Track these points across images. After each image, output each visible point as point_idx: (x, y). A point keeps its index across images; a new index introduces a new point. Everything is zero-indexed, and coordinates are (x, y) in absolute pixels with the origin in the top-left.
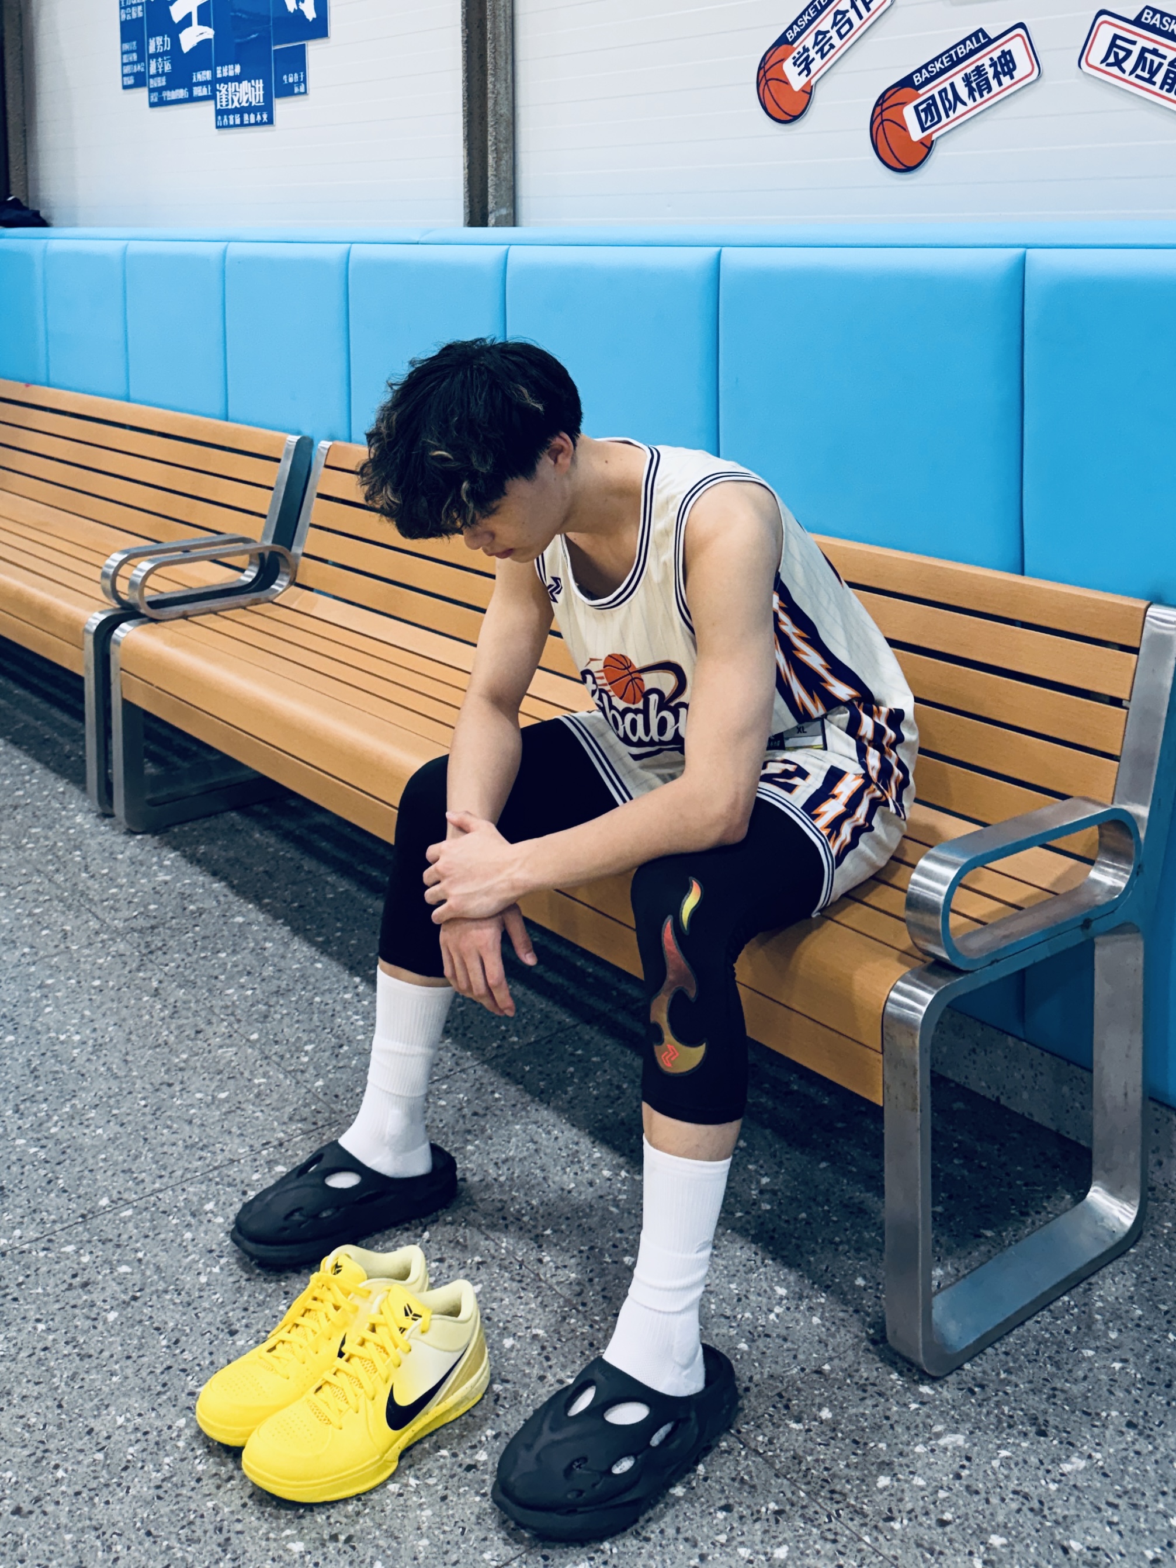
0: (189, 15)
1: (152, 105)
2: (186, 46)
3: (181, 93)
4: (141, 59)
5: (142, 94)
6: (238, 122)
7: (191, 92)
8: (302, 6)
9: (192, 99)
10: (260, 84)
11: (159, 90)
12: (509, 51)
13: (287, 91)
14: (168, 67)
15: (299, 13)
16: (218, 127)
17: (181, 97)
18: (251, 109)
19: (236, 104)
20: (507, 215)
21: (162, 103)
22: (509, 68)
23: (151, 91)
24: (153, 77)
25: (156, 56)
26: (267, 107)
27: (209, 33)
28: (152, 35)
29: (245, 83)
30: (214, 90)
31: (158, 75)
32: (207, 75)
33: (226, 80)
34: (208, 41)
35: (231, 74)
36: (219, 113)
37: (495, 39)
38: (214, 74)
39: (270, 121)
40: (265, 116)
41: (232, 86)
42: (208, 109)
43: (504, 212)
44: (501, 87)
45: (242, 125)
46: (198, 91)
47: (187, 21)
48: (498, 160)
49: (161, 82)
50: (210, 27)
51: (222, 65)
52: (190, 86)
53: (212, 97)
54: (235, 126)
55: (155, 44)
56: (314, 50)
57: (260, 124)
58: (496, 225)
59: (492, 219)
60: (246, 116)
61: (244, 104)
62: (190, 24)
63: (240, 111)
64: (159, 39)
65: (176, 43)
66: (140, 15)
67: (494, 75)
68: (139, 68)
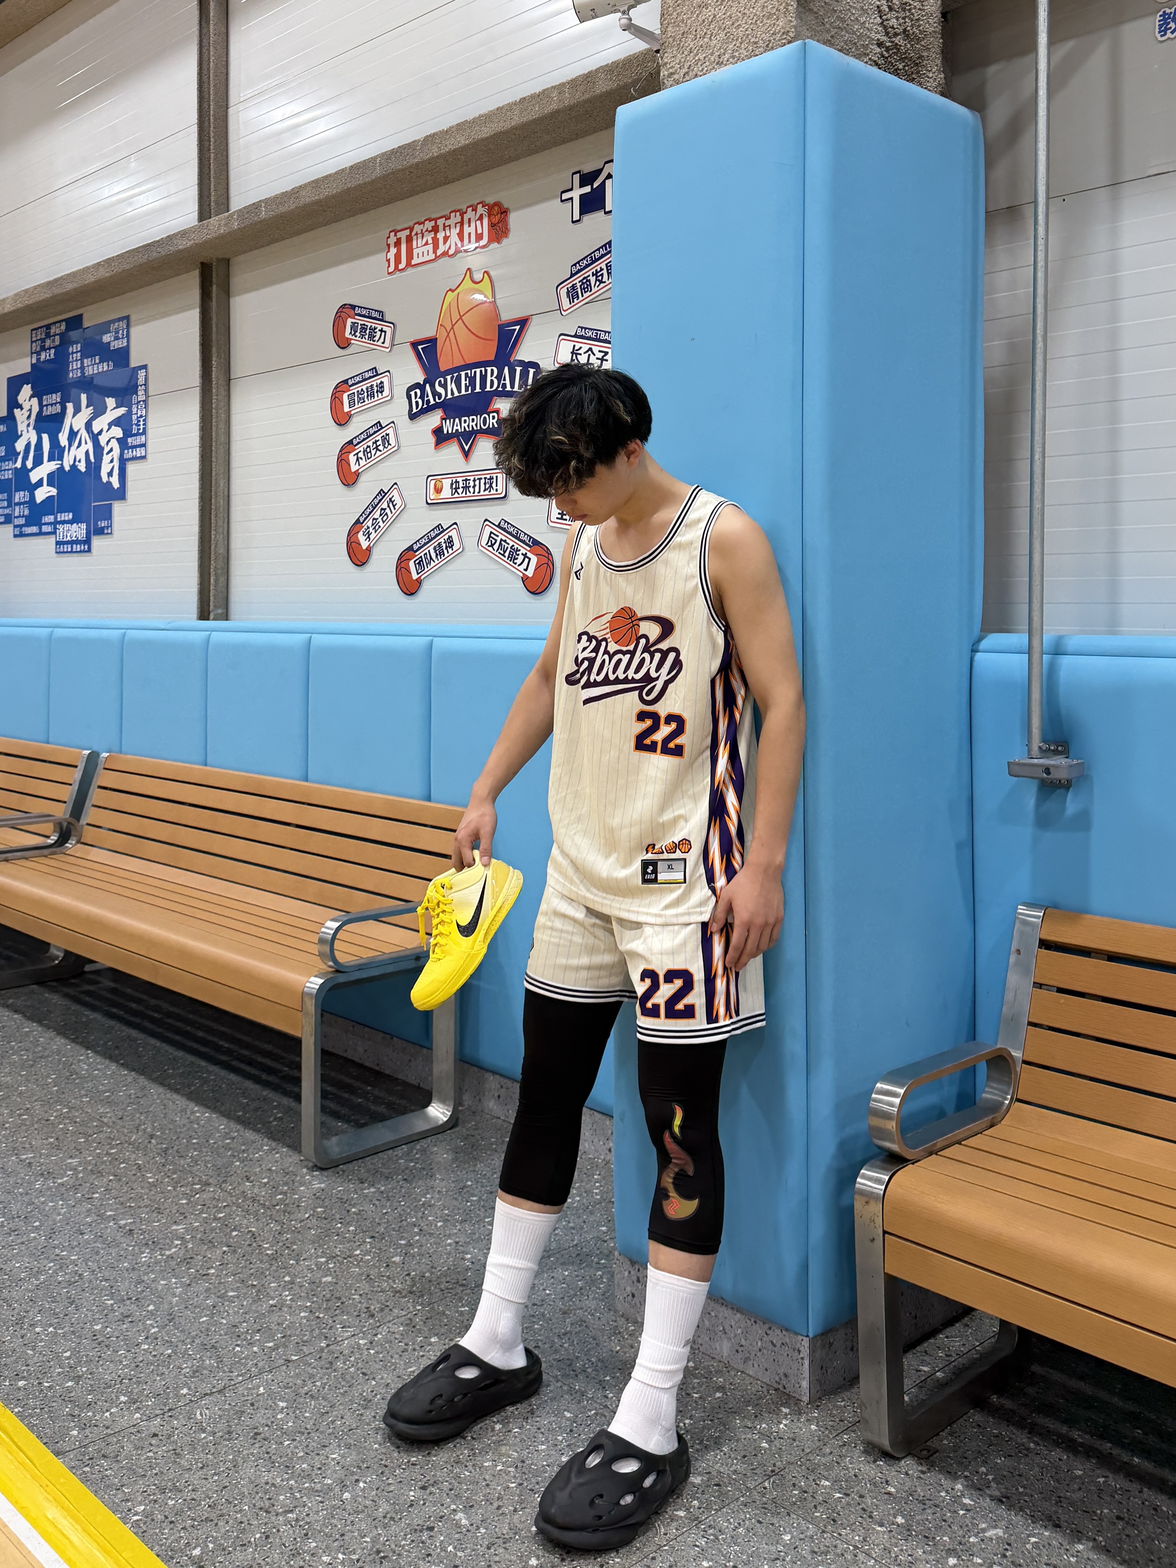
0: (41, 480)
1: (15, 536)
2: (39, 499)
3: (34, 529)
4: (9, 506)
5: (9, 529)
6: (69, 550)
7: (40, 529)
8: (111, 479)
9: (41, 534)
10: (84, 526)
11: (21, 526)
12: (226, 515)
13: (100, 532)
14: (27, 512)
15: (109, 483)
16: (57, 552)
17: (34, 532)
18: (77, 542)
19: (69, 538)
20: (222, 614)
21: (21, 535)
22: (226, 526)
23: (15, 527)
24: (17, 517)
25: (19, 504)
26: (88, 541)
27: (53, 491)
28: (17, 490)
29: (75, 525)
30: (55, 528)
31: (19, 516)
32: (50, 518)
33: (63, 522)
34: (53, 496)
35: (66, 518)
36: (58, 543)
37: (217, 509)
38: (56, 518)
39: (89, 550)
40: (86, 547)
41: (67, 526)
42: (52, 540)
43: (220, 611)
44: (220, 537)
45: (72, 552)
46: (45, 529)
47: (40, 483)
48: (216, 581)
49: (22, 521)
50: (54, 487)
51: (61, 513)
52: (40, 525)
53: (54, 533)
54: (67, 552)
55: (19, 496)
56: (118, 507)
57: (84, 551)
58: (214, 619)
59: (212, 616)
60: (74, 546)
61: (74, 538)
62: (42, 485)
63: (72, 542)
64: (22, 493)
65: (32, 497)
66: (10, 476)
67: (215, 530)
68: (7, 511)
